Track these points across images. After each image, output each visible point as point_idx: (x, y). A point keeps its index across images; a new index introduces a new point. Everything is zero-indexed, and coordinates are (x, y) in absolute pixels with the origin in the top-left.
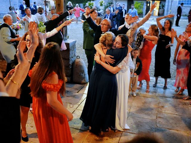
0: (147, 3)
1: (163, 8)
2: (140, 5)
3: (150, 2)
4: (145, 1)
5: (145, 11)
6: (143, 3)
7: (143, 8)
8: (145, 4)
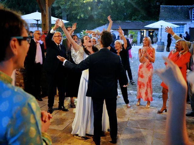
0: (141, 32)
1: (156, 37)
2: (134, 34)
3: (144, 31)
4: (139, 31)
5: (140, 40)
6: (137, 32)
7: (137, 37)
8: (139, 33)
